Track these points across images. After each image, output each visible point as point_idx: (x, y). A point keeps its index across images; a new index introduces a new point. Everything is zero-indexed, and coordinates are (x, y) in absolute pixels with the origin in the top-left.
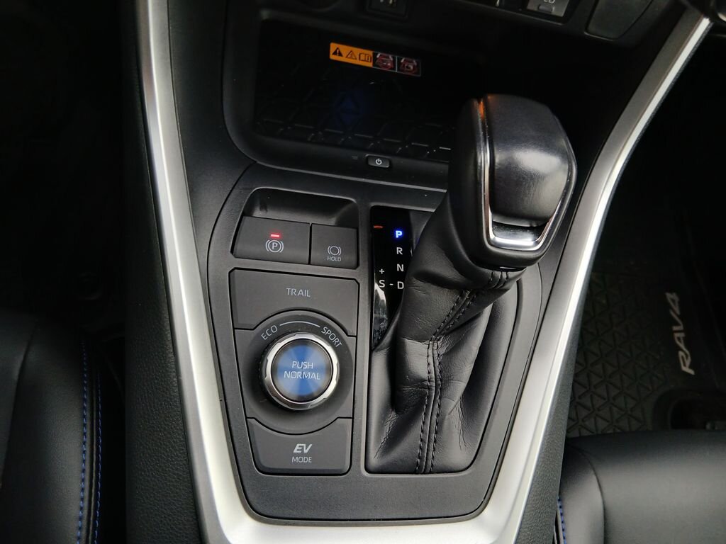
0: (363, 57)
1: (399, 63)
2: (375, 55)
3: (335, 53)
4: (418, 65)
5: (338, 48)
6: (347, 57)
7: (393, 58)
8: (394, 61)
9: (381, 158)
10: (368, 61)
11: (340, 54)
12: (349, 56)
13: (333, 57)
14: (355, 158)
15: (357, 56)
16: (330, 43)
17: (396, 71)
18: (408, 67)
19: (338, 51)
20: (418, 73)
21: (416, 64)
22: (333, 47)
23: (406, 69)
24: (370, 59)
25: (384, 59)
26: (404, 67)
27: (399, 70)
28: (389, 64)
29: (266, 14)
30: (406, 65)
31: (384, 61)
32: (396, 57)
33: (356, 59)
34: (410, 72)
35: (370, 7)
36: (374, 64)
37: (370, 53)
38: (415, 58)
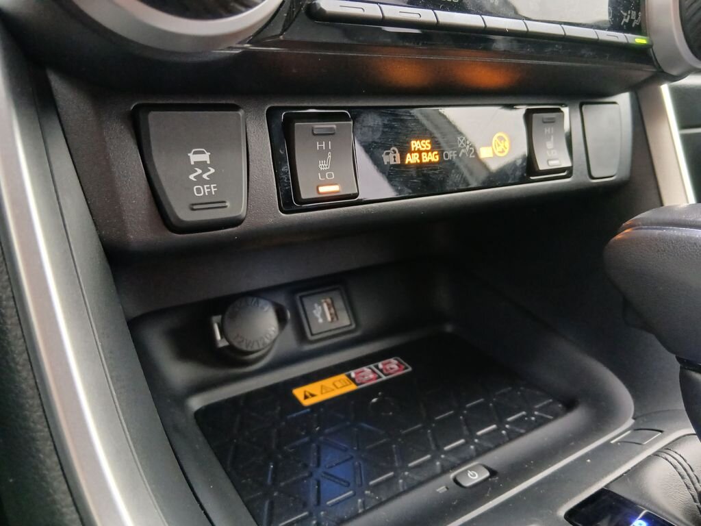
0: (339, 385)
1: (381, 371)
2: (349, 376)
3: (306, 397)
4: (399, 362)
5: (305, 392)
6: (322, 393)
7: (370, 368)
8: (374, 372)
9: (471, 469)
10: (347, 385)
11: (313, 395)
12: (324, 391)
13: (306, 403)
14: (442, 489)
15: (333, 387)
16: (291, 391)
17: (384, 378)
18: (391, 369)
19: (308, 394)
20: (406, 368)
21: (396, 362)
22: (299, 393)
23: (391, 371)
24: (348, 383)
25: (362, 374)
26: (387, 370)
27: (386, 375)
28: (372, 376)
29: (196, 403)
30: (388, 367)
31: (363, 377)
32: (372, 366)
33: (333, 390)
34: (398, 371)
35: (312, 335)
36: (357, 384)
37: (343, 377)
38: (390, 357)
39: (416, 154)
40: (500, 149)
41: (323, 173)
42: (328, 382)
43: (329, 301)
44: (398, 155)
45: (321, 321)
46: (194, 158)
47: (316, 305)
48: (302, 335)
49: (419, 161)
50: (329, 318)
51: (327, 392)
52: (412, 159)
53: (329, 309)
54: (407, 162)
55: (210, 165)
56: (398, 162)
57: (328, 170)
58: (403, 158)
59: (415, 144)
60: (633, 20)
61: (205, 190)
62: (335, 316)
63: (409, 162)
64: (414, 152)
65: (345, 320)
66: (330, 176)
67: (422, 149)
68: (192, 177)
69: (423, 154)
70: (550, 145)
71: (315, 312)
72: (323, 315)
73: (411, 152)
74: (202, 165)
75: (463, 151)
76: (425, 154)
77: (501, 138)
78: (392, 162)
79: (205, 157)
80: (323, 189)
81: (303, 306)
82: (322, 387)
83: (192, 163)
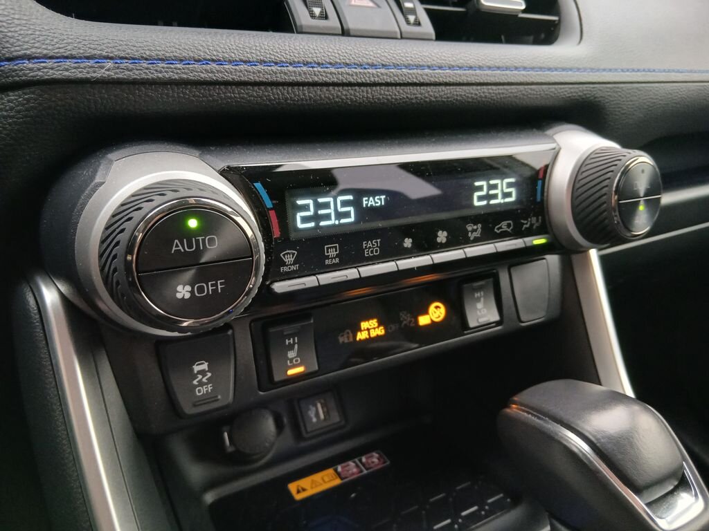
0: (326, 479)
1: (364, 464)
2: (336, 470)
3: (298, 492)
4: (380, 456)
5: (298, 486)
6: (312, 488)
7: (354, 462)
8: (357, 466)
10: (334, 479)
11: (304, 490)
12: (313, 486)
13: (298, 497)
15: (321, 482)
16: (287, 486)
17: (365, 472)
18: (373, 462)
19: (300, 489)
20: (384, 462)
21: (377, 455)
22: (293, 487)
23: (372, 465)
24: (334, 477)
25: (347, 468)
26: (369, 464)
27: (367, 469)
28: (355, 470)
29: (209, 498)
30: (370, 461)
31: (348, 471)
32: (356, 460)
33: (321, 484)
34: (378, 464)
35: (307, 432)
36: (342, 479)
37: (330, 471)
38: (373, 451)
39: (365, 332)
40: (436, 315)
41: (291, 360)
42: (317, 477)
43: (322, 401)
44: (351, 335)
45: (314, 420)
46: (196, 368)
47: (311, 407)
48: (298, 434)
49: (368, 337)
50: (322, 416)
51: (316, 486)
52: (361, 336)
53: (322, 408)
54: (358, 339)
55: (208, 371)
56: (351, 340)
57: (295, 357)
58: (355, 336)
59: (364, 325)
60: (533, 225)
61: (204, 390)
62: (327, 413)
63: (360, 339)
64: (364, 330)
65: (336, 418)
66: (297, 361)
67: (370, 327)
68: (195, 382)
69: (371, 331)
70: (480, 306)
71: (310, 412)
72: (317, 415)
73: (361, 331)
74: (203, 373)
75: (405, 322)
76: (373, 330)
77: (437, 307)
78: (346, 341)
79: (205, 366)
80: (291, 372)
81: (300, 407)
82: (313, 481)
83: (196, 372)
